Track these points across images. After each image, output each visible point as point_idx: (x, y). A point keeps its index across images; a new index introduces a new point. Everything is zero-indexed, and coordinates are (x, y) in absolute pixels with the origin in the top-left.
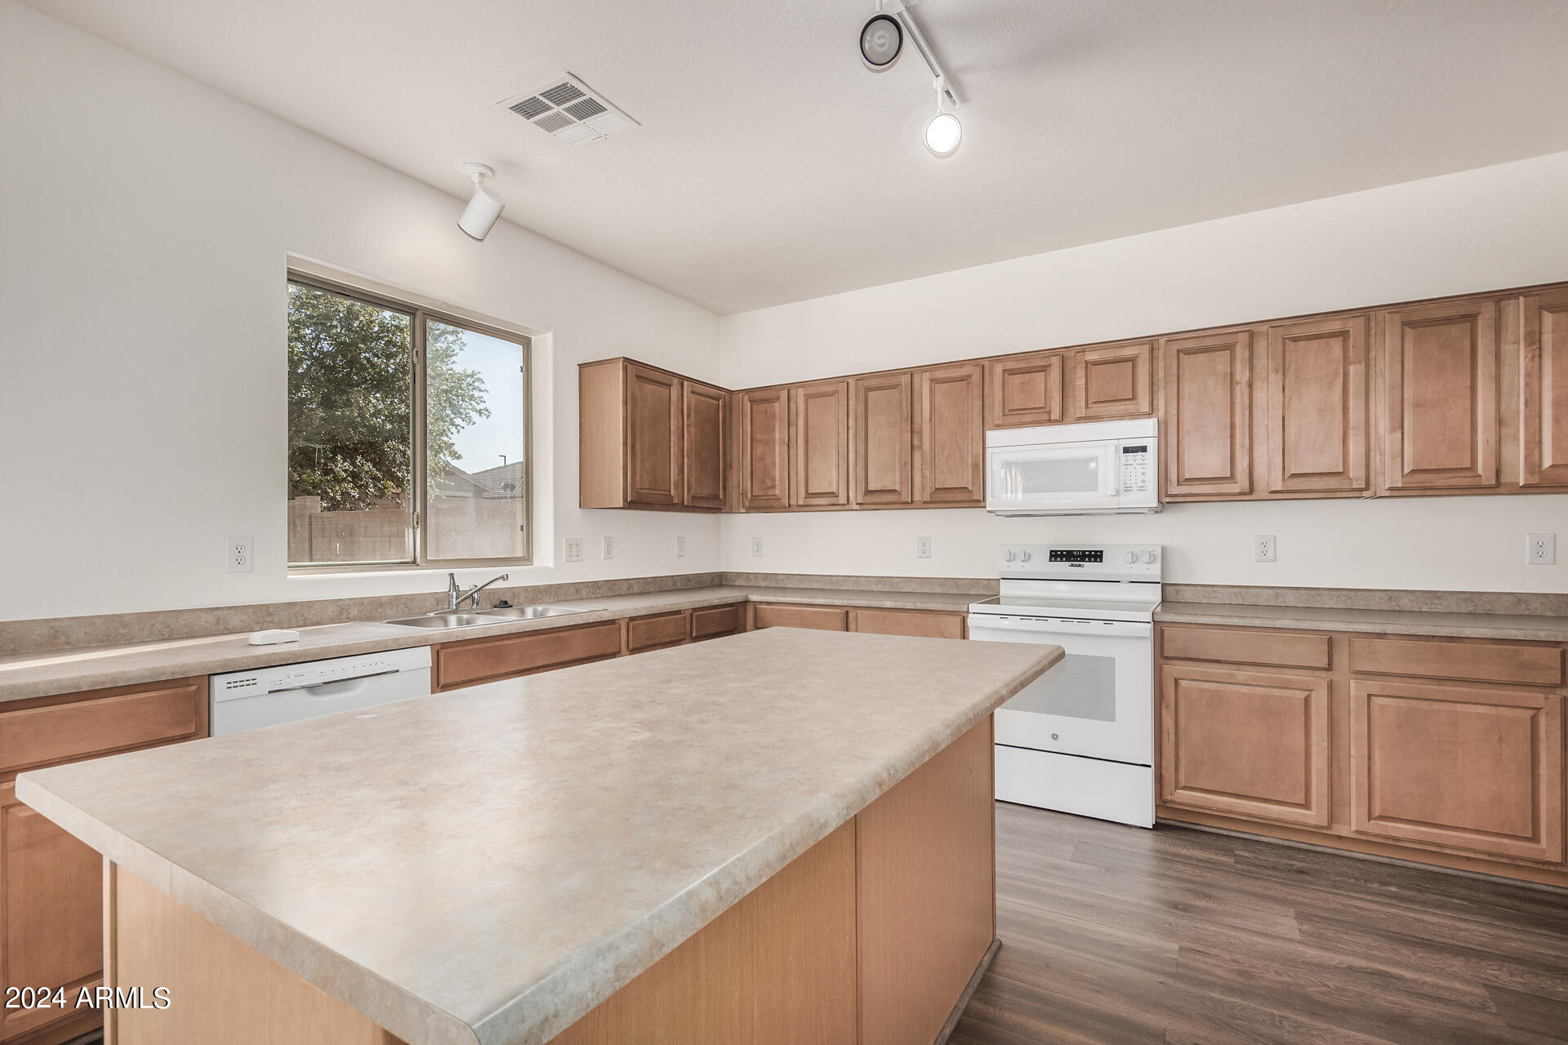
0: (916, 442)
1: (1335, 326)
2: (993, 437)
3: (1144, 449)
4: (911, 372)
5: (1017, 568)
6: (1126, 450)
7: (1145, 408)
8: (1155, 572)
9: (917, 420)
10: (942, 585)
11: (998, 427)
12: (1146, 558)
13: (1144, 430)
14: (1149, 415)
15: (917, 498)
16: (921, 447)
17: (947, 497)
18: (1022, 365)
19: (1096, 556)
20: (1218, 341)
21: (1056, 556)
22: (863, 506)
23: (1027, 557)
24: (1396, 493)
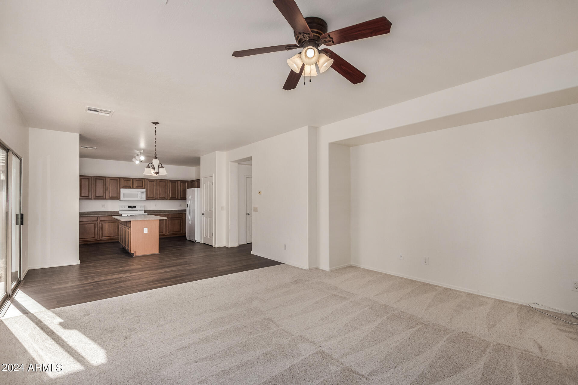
0: (107, 189)
1: (164, 181)
2: (122, 189)
3: (144, 193)
4: (106, 177)
5: (123, 209)
6: (142, 193)
7: (144, 188)
8: (143, 209)
9: (107, 185)
10: (107, 213)
11: (122, 188)
12: (142, 207)
13: (144, 191)
14: (144, 189)
15: (107, 198)
16: (108, 190)
17: (112, 198)
18: (127, 179)
19: (135, 207)
20: (153, 181)
21: (129, 207)
22: (94, 199)
23: (125, 207)
24: (169, 199)
